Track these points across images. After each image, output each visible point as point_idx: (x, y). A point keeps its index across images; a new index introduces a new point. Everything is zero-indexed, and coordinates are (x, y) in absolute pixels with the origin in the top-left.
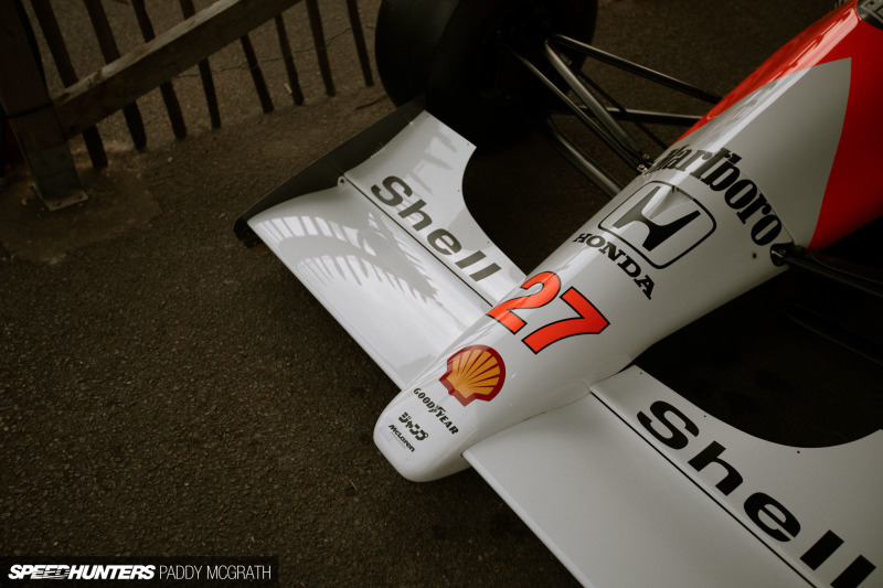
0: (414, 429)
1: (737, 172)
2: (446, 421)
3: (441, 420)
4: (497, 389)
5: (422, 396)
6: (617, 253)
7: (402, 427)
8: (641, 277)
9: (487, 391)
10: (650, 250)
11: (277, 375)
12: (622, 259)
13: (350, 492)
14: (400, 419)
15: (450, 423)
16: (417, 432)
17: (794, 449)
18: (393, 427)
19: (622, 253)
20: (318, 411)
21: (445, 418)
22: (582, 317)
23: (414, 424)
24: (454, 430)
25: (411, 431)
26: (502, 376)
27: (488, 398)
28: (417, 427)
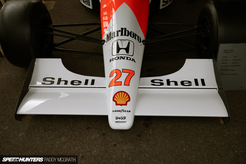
0: (122, 118)
1: (128, 31)
2: (126, 111)
3: (125, 112)
4: (129, 97)
5: (115, 111)
6: (124, 57)
7: (118, 120)
8: (132, 59)
9: (128, 99)
10: (128, 53)
11: (66, 141)
12: (126, 58)
13: (115, 145)
14: (116, 119)
15: (127, 111)
16: (123, 118)
17: (179, 71)
18: (116, 122)
19: (125, 57)
20: (86, 139)
21: (125, 111)
22: (130, 73)
23: (120, 117)
24: (130, 111)
25: (121, 119)
26: (127, 94)
27: (129, 100)
28: (122, 117)
